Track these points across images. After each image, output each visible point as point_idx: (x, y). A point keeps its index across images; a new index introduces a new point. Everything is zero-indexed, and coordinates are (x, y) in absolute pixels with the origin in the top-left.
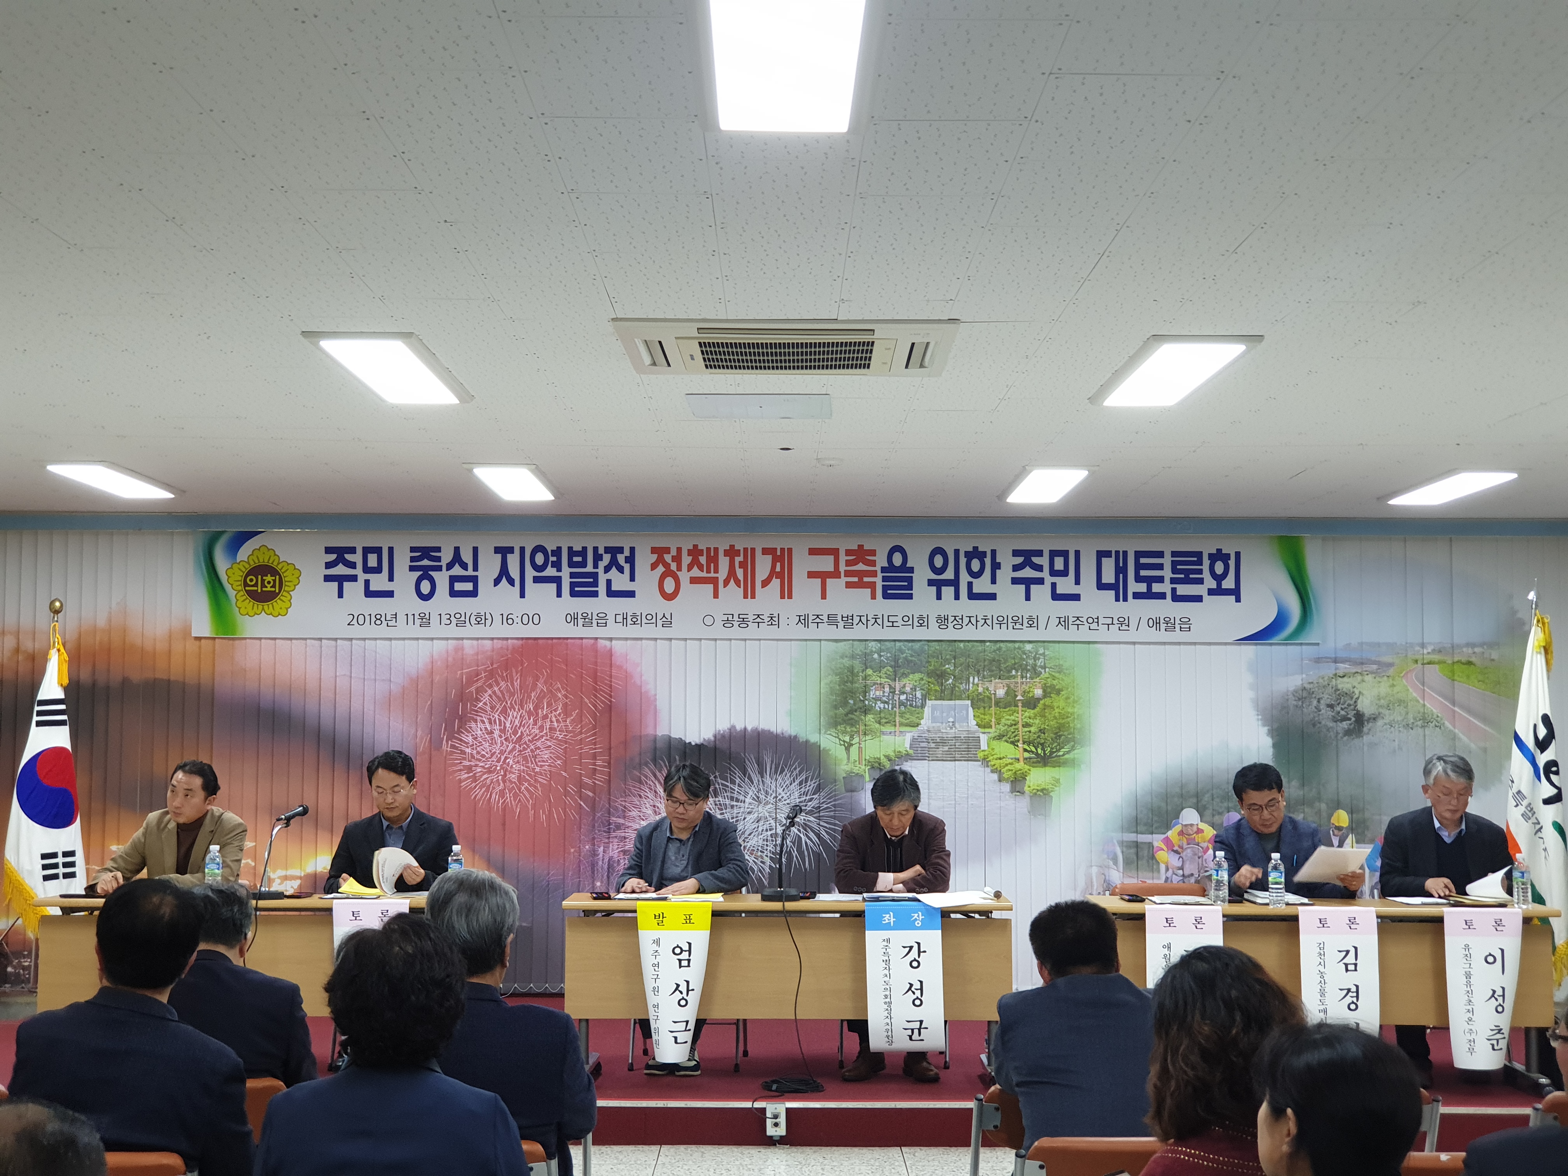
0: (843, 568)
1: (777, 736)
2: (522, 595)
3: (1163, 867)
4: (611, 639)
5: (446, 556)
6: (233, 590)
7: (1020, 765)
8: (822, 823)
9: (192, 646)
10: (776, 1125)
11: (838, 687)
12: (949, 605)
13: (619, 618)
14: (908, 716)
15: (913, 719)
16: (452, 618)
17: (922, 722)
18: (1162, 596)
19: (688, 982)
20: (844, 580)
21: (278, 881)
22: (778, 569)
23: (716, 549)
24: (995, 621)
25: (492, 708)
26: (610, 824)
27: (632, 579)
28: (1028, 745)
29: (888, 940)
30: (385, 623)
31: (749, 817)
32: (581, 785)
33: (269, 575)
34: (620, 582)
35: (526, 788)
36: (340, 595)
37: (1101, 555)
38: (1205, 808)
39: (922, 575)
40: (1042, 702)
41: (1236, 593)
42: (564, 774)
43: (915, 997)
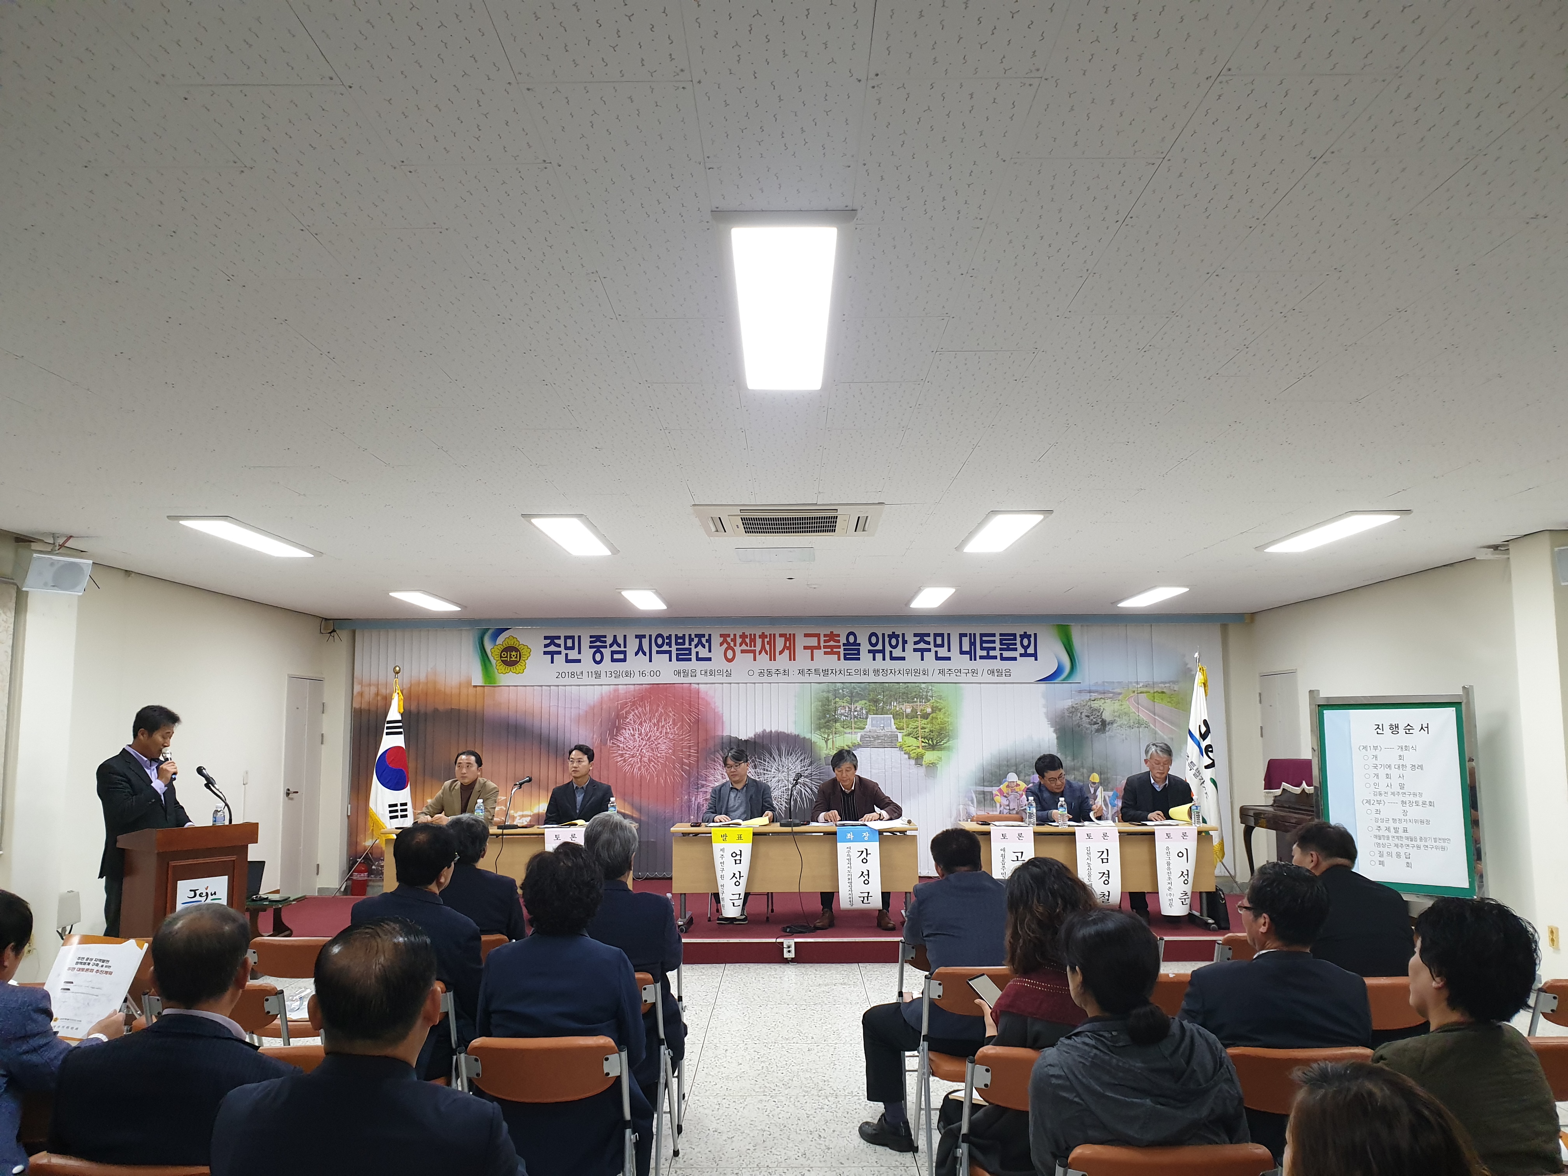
0: (822, 644)
1: (788, 735)
2: (650, 661)
3: (998, 805)
4: (698, 684)
5: (609, 640)
6: (494, 660)
7: (920, 750)
8: (813, 783)
9: (472, 690)
10: (789, 951)
11: (820, 708)
12: (879, 663)
13: (703, 672)
14: (858, 723)
15: (862, 725)
16: (613, 674)
17: (866, 727)
18: (995, 657)
19: (740, 872)
20: (823, 650)
21: (518, 818)
22: (788, 645)
23: (755, 635)
24: (905, 672)
25: (634, 722)
26: (698, 784)
27: (710, 651)
28: (924, 739)
29: (850, 848)
30: (576, 676)
31: (773, 780)
32: (683, 764)
33: (514, 652)
34: (704, 653)
35: (653, 765)
36: (553, 662)
37: (962, 635)
38: (1021, 772)
39: (865, 647)
40: (931, 715)
41: (1035, 655)
42: (673, 757)
43: (865, 879)
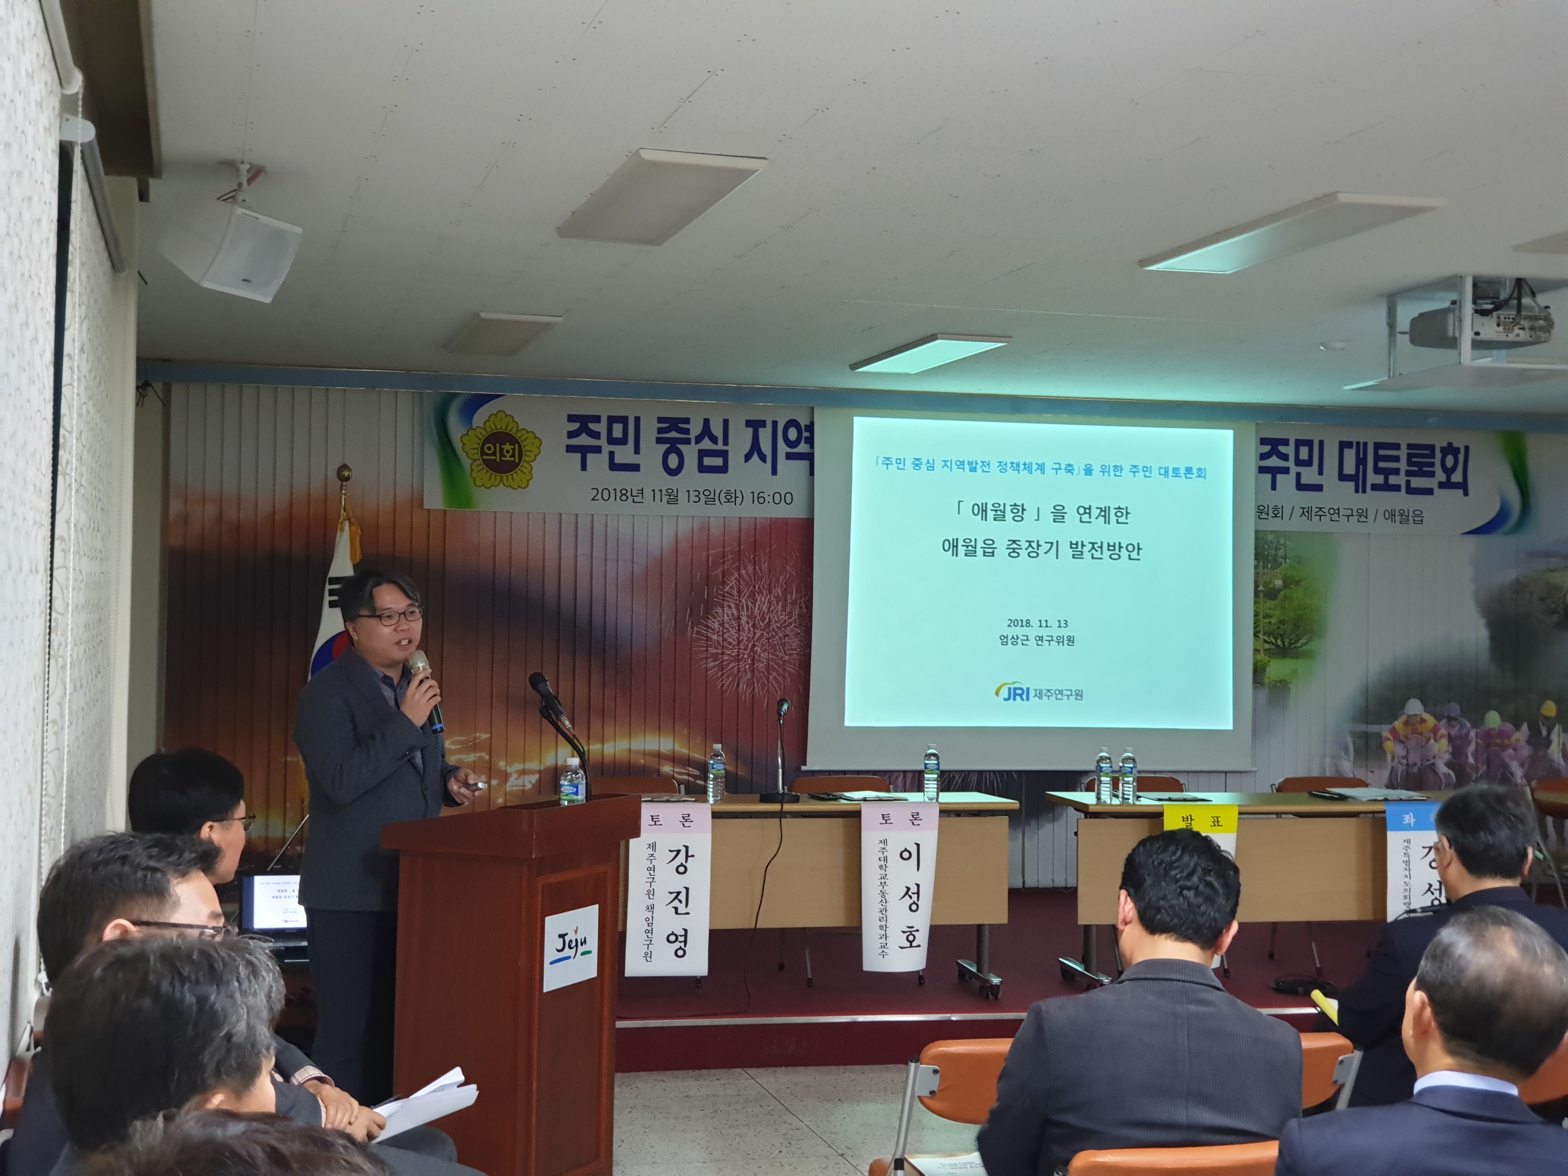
2: (774, 472)
3: (1389, 757)
5: (696, 429)
6: (468, 459)
7: (1261, 657)
9: (421, 519)
16: (701, 496)
18: (1397, 488)
25: (739, 592)
28: (1269, 636)
29: (1409, 841)
30: (630, 498)
33: (508, 444)
35: (775, 678)
36: (584, 467)
37: (1344, 445)
38: (1429, 698)
40: (1282, 593)
41: (1464, 486)
43: (1434, 897)
